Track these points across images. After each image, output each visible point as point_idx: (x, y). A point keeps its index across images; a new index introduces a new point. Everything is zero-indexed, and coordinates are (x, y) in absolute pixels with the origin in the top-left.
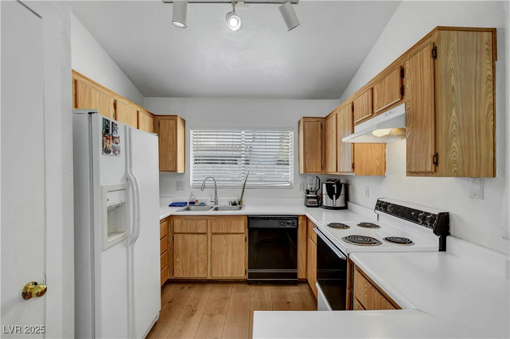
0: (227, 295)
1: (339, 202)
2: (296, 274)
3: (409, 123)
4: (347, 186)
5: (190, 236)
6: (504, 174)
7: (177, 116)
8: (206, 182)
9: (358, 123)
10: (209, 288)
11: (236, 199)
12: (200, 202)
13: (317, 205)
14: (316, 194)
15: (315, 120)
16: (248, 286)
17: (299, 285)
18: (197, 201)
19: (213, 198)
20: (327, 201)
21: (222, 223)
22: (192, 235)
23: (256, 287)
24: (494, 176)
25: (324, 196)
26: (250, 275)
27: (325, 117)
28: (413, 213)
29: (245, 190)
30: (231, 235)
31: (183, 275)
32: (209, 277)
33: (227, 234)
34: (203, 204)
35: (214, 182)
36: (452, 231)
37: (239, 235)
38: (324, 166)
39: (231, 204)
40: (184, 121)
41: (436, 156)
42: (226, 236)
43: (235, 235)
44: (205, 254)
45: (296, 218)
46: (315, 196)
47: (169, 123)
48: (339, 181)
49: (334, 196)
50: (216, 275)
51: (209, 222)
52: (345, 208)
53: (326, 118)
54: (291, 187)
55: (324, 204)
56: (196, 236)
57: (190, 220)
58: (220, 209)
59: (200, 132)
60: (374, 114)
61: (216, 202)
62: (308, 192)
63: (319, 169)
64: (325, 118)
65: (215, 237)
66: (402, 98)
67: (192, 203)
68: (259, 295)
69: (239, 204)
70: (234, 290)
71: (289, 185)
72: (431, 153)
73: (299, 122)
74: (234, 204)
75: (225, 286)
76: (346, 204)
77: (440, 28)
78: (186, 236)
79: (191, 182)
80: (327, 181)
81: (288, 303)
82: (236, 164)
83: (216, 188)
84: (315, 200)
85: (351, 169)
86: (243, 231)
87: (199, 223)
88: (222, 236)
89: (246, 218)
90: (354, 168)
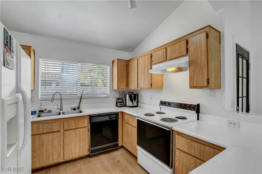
0: (79, 169)
1: (135, 104)
2: (118, 144)
4: (137, 95)
5: (46, 135)
6: (224, 87)
7: (31, 47)
8: (55, 96)
9: (154, 64)
10: (62, 168)
11: (76, 106)
12: (47, 110)
13: (123, 106)
14: (123, 100)
15: (123, 61)
16: (90, 159)
17: (118, 150)
18: (46, 109)
19: (59, 107)
20: (129, 103)
21: (73, 122)
22: (48, 134)
23: (95, 158)
24: (221, 88)
25: (127, 101)
26: (92, 152)
27: (128, 60)
28: (183, 105)
29: (82, 100)
30: (78, 129)
31: (40, 165)
32: (62, 160)
33: (76, 129)
34: (50, 111)
35: (60, 96)
37: (84, 129)
39: (72, 109)
40: (34, 51)
42: (75, 130)
43: (81, 129)
44: (58, 145)
45: (117, 114)
46: (122, 101)
48: (134, 93)
49: (134, 100)
50: (67, 158)
51: (62, 123)
52: (137, 106)
53: (129, 61)
54: (107, 97)
55: (127, 105)
56: (51, 134)
57: (46, 123)
58: (66, 113)
59: (48, 61)
60: (167, 61)
61: (61, 109)
62: (119, 99)
63: (125, 87)
64: (128, 61)
65: (67, 133)
66: (187, 54)
67: (41, 111)
68: (100, 162)
69: (78, 108)
70: (81, 164)
71: (106, 96)
72: (206, 78)
73: (113, 62)
74: (74, 109)
75: (74, 163)
76: (137, 104)
78: (42, 136)
79: (40, 96)
80: (129, 93)
81: (119, 161)
83: (61, 99)
84: (123, 103)
85: (150, 86)
86: (87, 126)
87: (54, 124)
88: (72, 131)
89: (89, 117)
90: (151, 86)
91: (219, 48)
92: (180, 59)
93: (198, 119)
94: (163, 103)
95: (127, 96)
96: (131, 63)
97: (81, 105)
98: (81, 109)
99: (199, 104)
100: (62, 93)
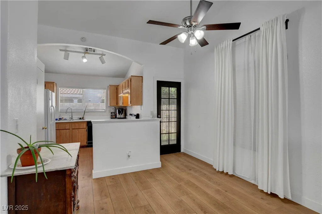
1: (122, 116)
5: (62, 130)
7: (54, 82)
8: (68, 110)
11: (81, 117)
12: (64, 118)
14: (114, 114)
16: (88, 148)
18: (63, 118)
20: (118, 116)
21: (77, 125)
25: (117, 114)
27: (117, 85)
29: (85, 113)
33: (79, 129)
37: (84, 129)
38: (117, 103)
40: (56, 84)
41: (131, 101)
42: (78, 129)
43: (82, 129)
44: (69, 137)
47: (50, 85)
48: (122, 109)
51: (71, 125)
52: (125, 118)
54: (105, 112)
55: (117, 117)
56: (65, 130)
58: (74, 120)
59: (63, 89)
61: (72, 118)
62: (112, 113)
65: (74, 130)
66: (128, 88)
67: (60, 119)
69: (83, 118)
71: (104, 110)
74: (80, 119)
77: (131, 76)
78: (61, 130)
79: (59, 110)
80: (119, 109)
82: (81, 102)
83: (72, 112)
84: (114, 116)
86: (85, 127)
87: (67, 125)
88: (76, 130)
89: (86, 123)
90: (123, 104)
95: (117, 110)
97: (84, 117)
98: (84, 118)
99: (138, 114)
100: (72, 109)
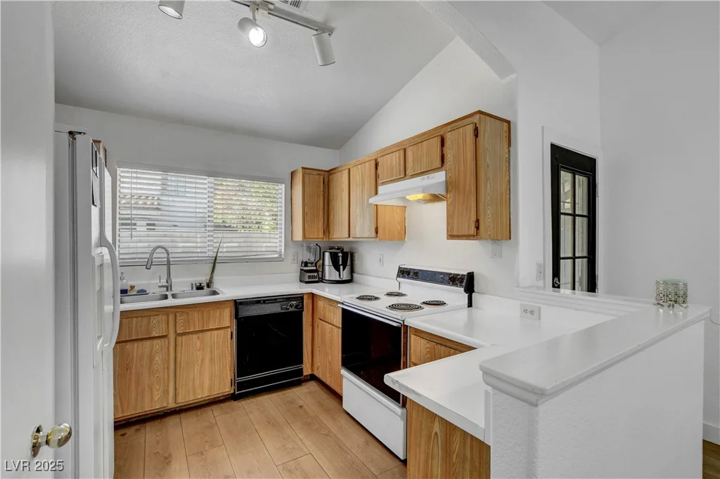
0: (211, 422)
1: (345, 275)
2: (301, 370)
3: (450, 189)
4: (352, 255)
5: (136, 344)
7: (100, 142)
8: (155, 255)
9: (383, 183)
10: (172, 421)
11: (203, 279)
12: (137, 289)
13: (317, 279)
14: (316, 266)
15: (315, 172)
16: (236, 404)
17: (303, 384)
18: (132, 287)
19: (164, 282)
20: (330, 272)
21: (196, 315)
22: (140, 343)
23: (248, 401)
24: (510, 239)
25: (327, 268)
26: (241, 386)
27: (328, 169)
29: (217, 265)
30: (209, 333)
31: (123, 413)
32: (172, 405)
33: (203, 331)
34: (142, 292)
35: (166, 255)
36: (476, 289)
37: (222, 331)
38: (327, 229)
39: (194, 288)
41: (478, 221)
42: (201, 335)
43: (216, 332)
44: (164, 369)
45: (300, 298)
46: (315, 268)
48: (343, 249)
49: (341, 267)
50: (185, 398)
51: (171, 317)
52: (350, 281)
53: (330, 172)
54: (279, 259)
55: (327, 278)
56: (148, 343)
57: (136, 317)
58: (178, 296)
59: (136, 173)
60: (407, 177)
61: (168, 288)
62: (306, 264)
63: (321, 235)
64: (328, 171)
65: (183, 340)
66: (442, 166)
67: (124, 292)
68: (258, 409)
70: (216, 413)
71: (277, 256)
72: (473, 218)
73: (293, 174)
74: (200, 288)
75: (199, 412)
76: (352, 276)
77: (480, 112)
78: (129, 345)
80: (331, 249)
81: (301, 407)
83: (169, 264)
84: (316, 274)
85: (373, 234)
86: (227, 324)
87: (154, 320)
88: (195, 336)
89: (232, 304)
90: (377, 232)
91: (507, 156)
92: (431, 175)
93: (470, 305)
94: (404, 273)
95: (327, 255)
96: (335, 177)
97: (216, 278)
98: (216, 286)
99: (473, 273)
100: (170, 250)
